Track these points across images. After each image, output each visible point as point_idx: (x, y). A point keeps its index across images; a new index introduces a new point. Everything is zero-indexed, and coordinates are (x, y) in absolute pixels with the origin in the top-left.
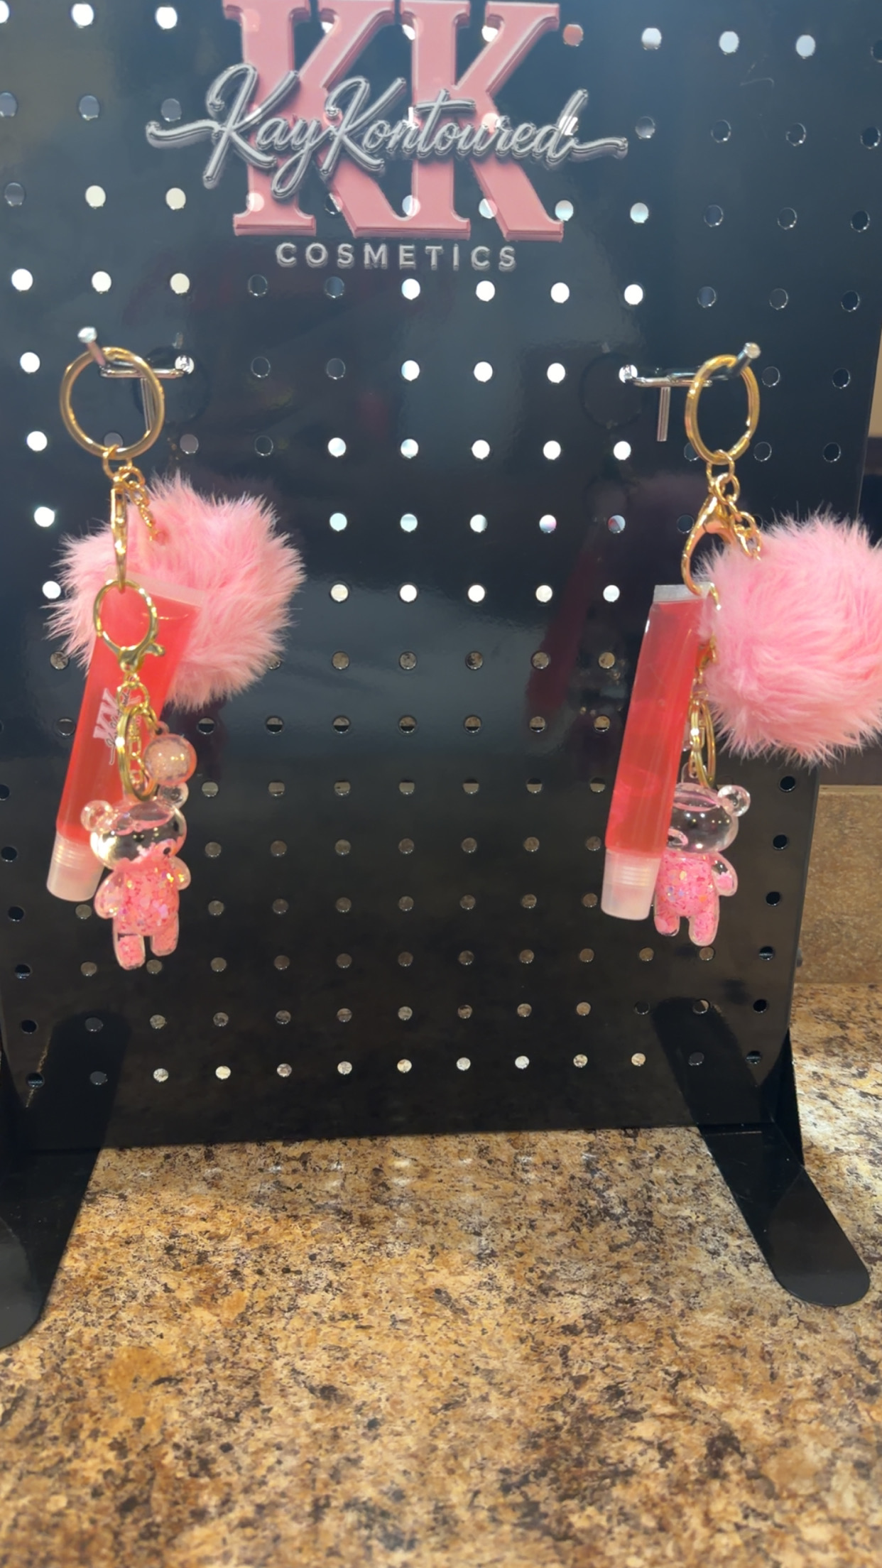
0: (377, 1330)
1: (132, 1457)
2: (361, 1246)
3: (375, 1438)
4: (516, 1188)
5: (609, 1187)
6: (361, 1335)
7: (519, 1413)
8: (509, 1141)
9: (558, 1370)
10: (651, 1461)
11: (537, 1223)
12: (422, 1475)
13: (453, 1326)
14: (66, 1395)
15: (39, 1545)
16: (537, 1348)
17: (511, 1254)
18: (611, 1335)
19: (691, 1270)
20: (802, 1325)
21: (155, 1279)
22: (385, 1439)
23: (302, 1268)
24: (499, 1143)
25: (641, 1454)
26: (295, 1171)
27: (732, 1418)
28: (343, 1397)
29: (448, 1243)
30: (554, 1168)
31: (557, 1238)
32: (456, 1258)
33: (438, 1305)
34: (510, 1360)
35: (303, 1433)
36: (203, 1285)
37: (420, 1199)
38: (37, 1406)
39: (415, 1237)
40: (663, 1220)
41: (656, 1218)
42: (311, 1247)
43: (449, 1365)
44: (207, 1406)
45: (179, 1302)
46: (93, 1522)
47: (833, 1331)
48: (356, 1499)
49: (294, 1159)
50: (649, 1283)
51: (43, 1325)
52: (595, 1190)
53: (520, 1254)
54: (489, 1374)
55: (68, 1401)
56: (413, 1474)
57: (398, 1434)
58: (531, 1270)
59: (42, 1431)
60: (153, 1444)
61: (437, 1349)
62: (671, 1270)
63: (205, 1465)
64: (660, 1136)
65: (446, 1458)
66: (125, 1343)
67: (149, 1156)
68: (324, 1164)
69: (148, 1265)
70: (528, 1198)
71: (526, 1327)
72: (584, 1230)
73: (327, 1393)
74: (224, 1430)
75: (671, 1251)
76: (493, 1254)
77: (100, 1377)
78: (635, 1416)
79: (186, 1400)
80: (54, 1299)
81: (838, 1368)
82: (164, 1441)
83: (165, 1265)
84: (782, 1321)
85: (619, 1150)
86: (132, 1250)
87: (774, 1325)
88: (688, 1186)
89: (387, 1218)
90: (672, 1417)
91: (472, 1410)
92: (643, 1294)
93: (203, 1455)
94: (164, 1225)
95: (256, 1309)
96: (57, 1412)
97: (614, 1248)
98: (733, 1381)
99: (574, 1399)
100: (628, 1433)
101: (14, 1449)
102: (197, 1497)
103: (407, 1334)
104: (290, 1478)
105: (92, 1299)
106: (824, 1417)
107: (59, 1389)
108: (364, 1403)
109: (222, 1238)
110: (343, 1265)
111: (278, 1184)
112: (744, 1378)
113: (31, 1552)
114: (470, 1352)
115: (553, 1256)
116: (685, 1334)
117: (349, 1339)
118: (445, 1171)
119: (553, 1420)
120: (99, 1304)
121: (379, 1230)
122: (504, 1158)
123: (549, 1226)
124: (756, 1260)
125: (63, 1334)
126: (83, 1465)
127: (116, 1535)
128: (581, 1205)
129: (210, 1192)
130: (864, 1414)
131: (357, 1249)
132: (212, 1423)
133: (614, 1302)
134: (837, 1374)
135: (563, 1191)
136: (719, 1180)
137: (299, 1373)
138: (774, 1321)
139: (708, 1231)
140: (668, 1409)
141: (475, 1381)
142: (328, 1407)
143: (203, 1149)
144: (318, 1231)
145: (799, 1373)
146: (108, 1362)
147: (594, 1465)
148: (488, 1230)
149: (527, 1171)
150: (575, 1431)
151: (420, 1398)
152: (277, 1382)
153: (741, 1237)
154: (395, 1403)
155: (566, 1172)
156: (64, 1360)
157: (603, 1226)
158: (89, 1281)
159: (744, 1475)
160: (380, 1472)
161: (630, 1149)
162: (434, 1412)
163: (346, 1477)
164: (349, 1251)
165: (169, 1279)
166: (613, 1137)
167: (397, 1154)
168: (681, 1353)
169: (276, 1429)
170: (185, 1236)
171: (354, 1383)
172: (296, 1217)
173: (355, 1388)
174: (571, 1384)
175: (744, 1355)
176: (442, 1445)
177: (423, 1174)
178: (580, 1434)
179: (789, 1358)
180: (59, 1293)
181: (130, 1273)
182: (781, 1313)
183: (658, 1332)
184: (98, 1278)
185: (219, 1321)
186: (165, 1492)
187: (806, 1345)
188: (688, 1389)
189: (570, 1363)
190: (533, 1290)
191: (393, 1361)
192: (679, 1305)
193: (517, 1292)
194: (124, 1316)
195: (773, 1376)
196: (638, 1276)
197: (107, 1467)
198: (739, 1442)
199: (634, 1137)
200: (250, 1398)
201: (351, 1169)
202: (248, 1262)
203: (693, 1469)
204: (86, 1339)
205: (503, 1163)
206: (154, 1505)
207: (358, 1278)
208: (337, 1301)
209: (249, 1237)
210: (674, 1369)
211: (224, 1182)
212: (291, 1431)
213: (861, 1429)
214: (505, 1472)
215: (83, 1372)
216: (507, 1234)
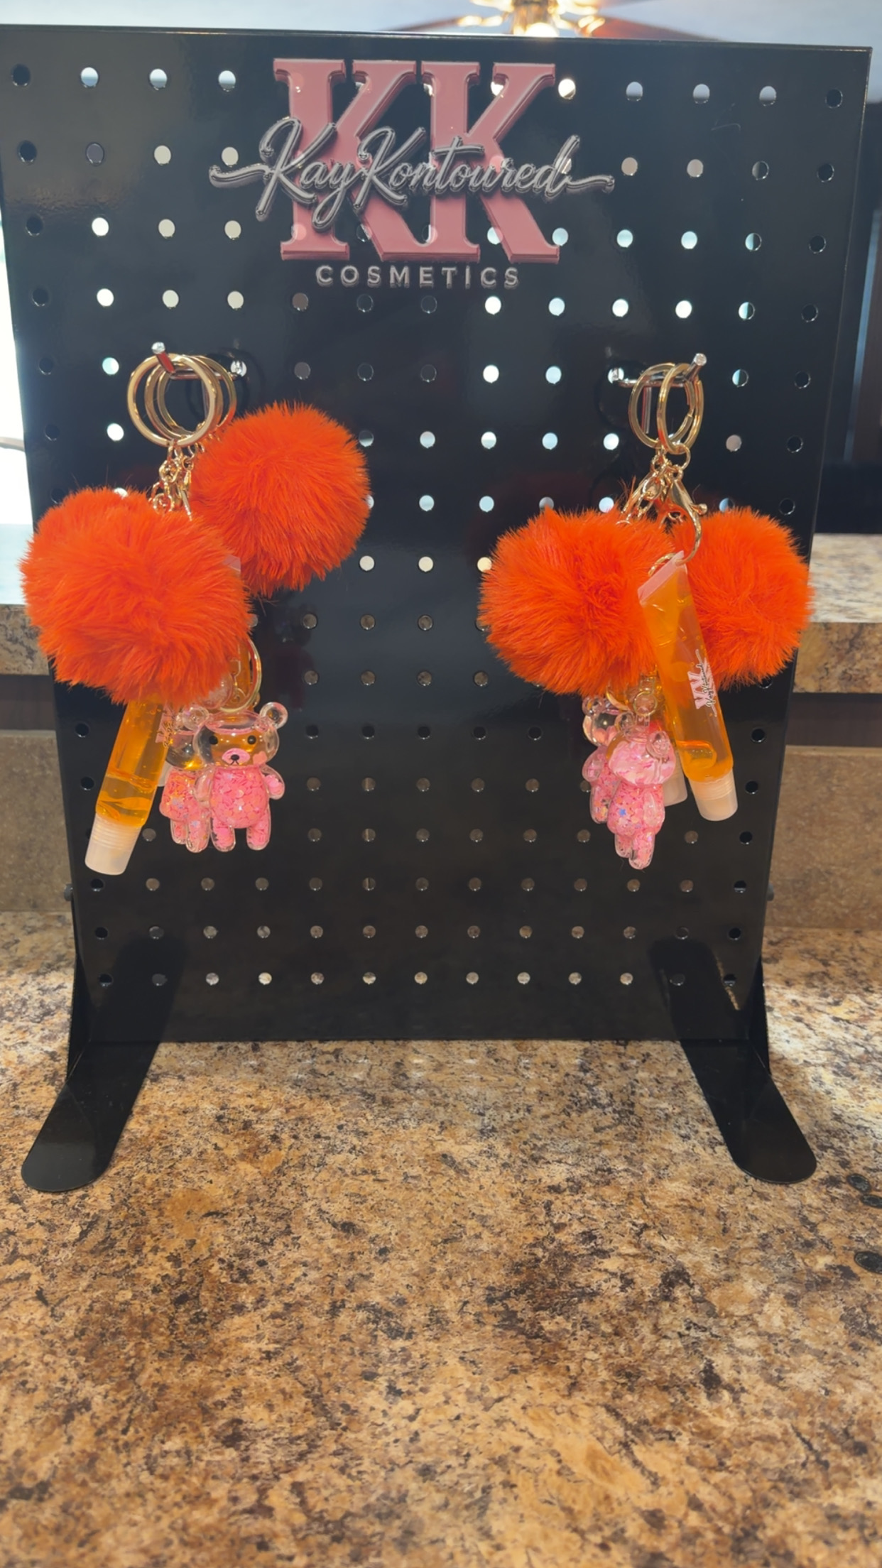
0: (391, 1182)
1: (185, 1266)
2: (382, 1120)
3: (384, 1261)
4: (518, 1081)
5: (598, 1083)
6: (378, 1186)
7: (506, 1247)
8: (514, 1045)
9: (541, 1219)
10: (613, 1286)
11: (534, 1108)
12: (422, 1288)
13: (456, 1182)
14: (132, 1221)
15: (110, 1323)
16: (526, 1203)
17: (509, 1130)
18: (589, 1195)
19: (663, 1149)
20: (755, 1194)
21: (207, 1140)
22: (393, 1262)
23: (331, 1135)
24: (507, 1049)
25: (606, 1281)
26: (328, 1062)
27: (686, 1260)
28: (360, 1231)
29: (456, 1120)
30: (552, 1067)
31: (549, 1120)
32: (462, 1132)
33: (444, 1166)
34: (504, 1209)
35: (325, 1255)
36: (247, 1146)
37: (435, 1086)
38: (108, 1228)
39: (427, 1116)
40: (643, 1110)
41: (637, 1109)
42: (339, 1119)
43: (450, 1211)
44: (247, 1234)
45: (226, 1158)
46: (153, 1309)
47: (782, 1199)
48: (367, 1303)
49: (328, 1053)
50: (626, 1157)
51: (112, 1172)
52: (586, 1085)
53: (518, 1131)
54: (483, 1219)
55: (132, 1226)
56: (414, 1287)
57: (404, 1259)
58: (525, 1143)
59: (112, 1246)
60: (202, 1259)
61: (441, 1199)
62: (646, 1147)
63: (244, 1274)
64: (647, 1046)
65: (443, 1278)
66: (180, 1186)
67: (204, 1048)
68: (353, 1058)
69: (201, 1129)
70: (527, 1089)
71: (518, 1185)
72: (574, 1115)
73: (347, 1228)
74: (261, 1250)
75: (648, 1134)
76: (493, 1130)
77: (160, 1210)
78: (604, 1254)
79: (230, 1228)
80: (119, 1152)
81: (782, 1226)
82: (211, 1257)
83: (216, 1130)
84: (738, 1190)
85: (610, 1055)
86: (189, 1117)
87: (731, 1193)
88: (668, 1085)
89: (405, 1100)
90: (635, 1256)
91: (466, 1244)
92: (620, 1165)
93: (243, 1268)
94: (216, 1099)
95: (291, 1164)
96: (125, 1234)
97: (596, 1130)
98: (691, 1233)
99: (553, 1240)
100: (597, 1266)
101: (89, 1258)
102: (237, 1296)
103: (416, 1186)
104: (314, 1286)
105: (154, 1154)
106: (764, 1262)
107: (126, 1217)
108: (377, 1236)
109: (264, 1111)
110: (366, 1134)
111: (314, 1072)
112: (700, 1231)
113: (103, 1329)
114: (468, 1203)
115: (545, 1133)
116: (653, 1196)
117: (368, 1189)
118: (457, 1066)
119: (533, 1254)
120: (160, 1157)
121: (398, 1108)
122: (509, 1058)
123: (543, 1111)
124: (721, 1144)
125: (129, 1178)
126: (145, 1271)
127: (171, 1319)
128: (572, 1095)
129: (256, 1076)
130: (800, 1260)
131: (378, 1122)
132: (251, 1246)
133: (594, 1170)
134: (780, 1231)
135: (558, 1085)
136: (695, 1082)
137: (324, 1212)
138: (731, 1190)
139: (682, 1120)
140: (633, 1251)
141: (470, 1223)
142: (347, 1237)
143: (250, 1044)
144: (347, 1107)
145: (748, 1229)
146: (166, 1199)
147: (565, 1287)
148: (491, 1112)
149: (528, 1069)
150: (552, 1263)
151: (424, 1234)
152: (307, 1218)
153: (710, 1126)
154: (403, 1237)
155: (562, 1071)
156: (130, 1197)
157: (590, 1113)
158: (151, 1140)
159: (691, 1299)
160: (388, 1285)
161: (620, 1055)
162: (435, 1244)
163: (358, 1287)
164: (372, 1124)
165: (219, 1140)
166: (608, 1046)
167: (416, 1052)
168: (647, 1211)
169: (303, 1252)
170: (234, 1108)
171: (370, 1221)
172: (328, 1097)
173: (370, 1225)
174: (552, 1230)
175: (702, 1214)
176: (440, 1269)
177: (439, 1067)
178: (555, 1265)
179: (740, 1218)
180: (126, 1148)
181: (186, 1135)
182: (738, 1184)
183: (629, 1194)
184: (159, 1138)
185: (260, 1173)
186: (211, 1292)
187: (756, 1209)
188: (651, 1237)
189: (553, 1214)
190: (525, 1158)
191: (403, 1207)
192: (651, 1175)
193: (512, 1159)
194: (180, 1167)
195: (725, 1230)
196: (617, 1151)
197: (165, 1273)
198: (689, 1276)
199: (625, 1046)
200: (283, 1229)
201: (377, 1062)
202: (286, 1129)
203: (648, 1293)
204: (149, 1182)
205: (508, 1062)
206: (202, 1299)
207: (378, 1144)
208: (359, 1160)
209: (287, 1111)
210: (641, 1222)
211: (268, 1069)
212: (315, 1253)
213: (794, 1271)
214: (491, 1289)
215: (146, 1205)
216: (507, 1116)
